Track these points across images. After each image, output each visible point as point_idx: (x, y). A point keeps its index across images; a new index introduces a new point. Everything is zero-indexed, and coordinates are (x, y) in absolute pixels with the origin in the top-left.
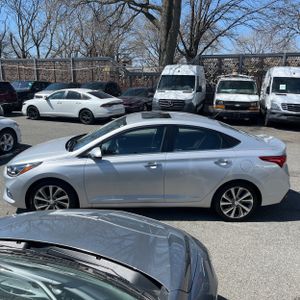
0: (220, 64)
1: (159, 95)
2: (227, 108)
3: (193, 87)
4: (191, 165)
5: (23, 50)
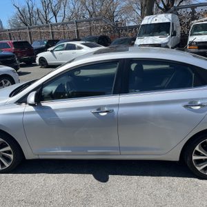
0: (193, 12)
1: (138, 41)
2: (199, 48)
3: (168, 32)
4: (151, 109)
5: (46, 20)
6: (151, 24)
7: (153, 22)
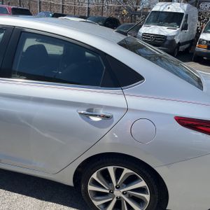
1: (144, 29)
2: (209, 48)
6: (162, 12)
7: (165, 10)
